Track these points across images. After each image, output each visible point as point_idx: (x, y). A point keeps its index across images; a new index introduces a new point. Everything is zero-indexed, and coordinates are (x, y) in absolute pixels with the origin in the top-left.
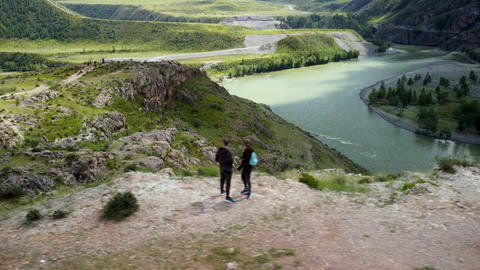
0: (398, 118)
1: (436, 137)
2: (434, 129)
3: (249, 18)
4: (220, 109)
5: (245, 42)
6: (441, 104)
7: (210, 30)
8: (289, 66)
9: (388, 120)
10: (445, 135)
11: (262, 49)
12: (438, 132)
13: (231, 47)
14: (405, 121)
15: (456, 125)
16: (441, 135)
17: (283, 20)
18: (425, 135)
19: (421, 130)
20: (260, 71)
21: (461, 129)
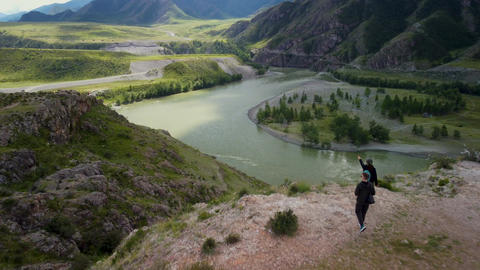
0: (284, 134)
1: (318, 149)
2: (316, 141)
3: (131, 44)
4: (128, 138)
5: (130, 69)
6: (319, 118)
7: (91, 57)
8: (178, 91)
9: (276, 136)
10: (326, 146)
11: (149, 74)
12: (320, 144)
13: (116, 73)
14: (291, 136)
15: (333, 136)
16: (323, 146)
17: (166, 46)
18: (310, 147)
19: (306, 143)
20: (149, 97)
21: (337, 139)
